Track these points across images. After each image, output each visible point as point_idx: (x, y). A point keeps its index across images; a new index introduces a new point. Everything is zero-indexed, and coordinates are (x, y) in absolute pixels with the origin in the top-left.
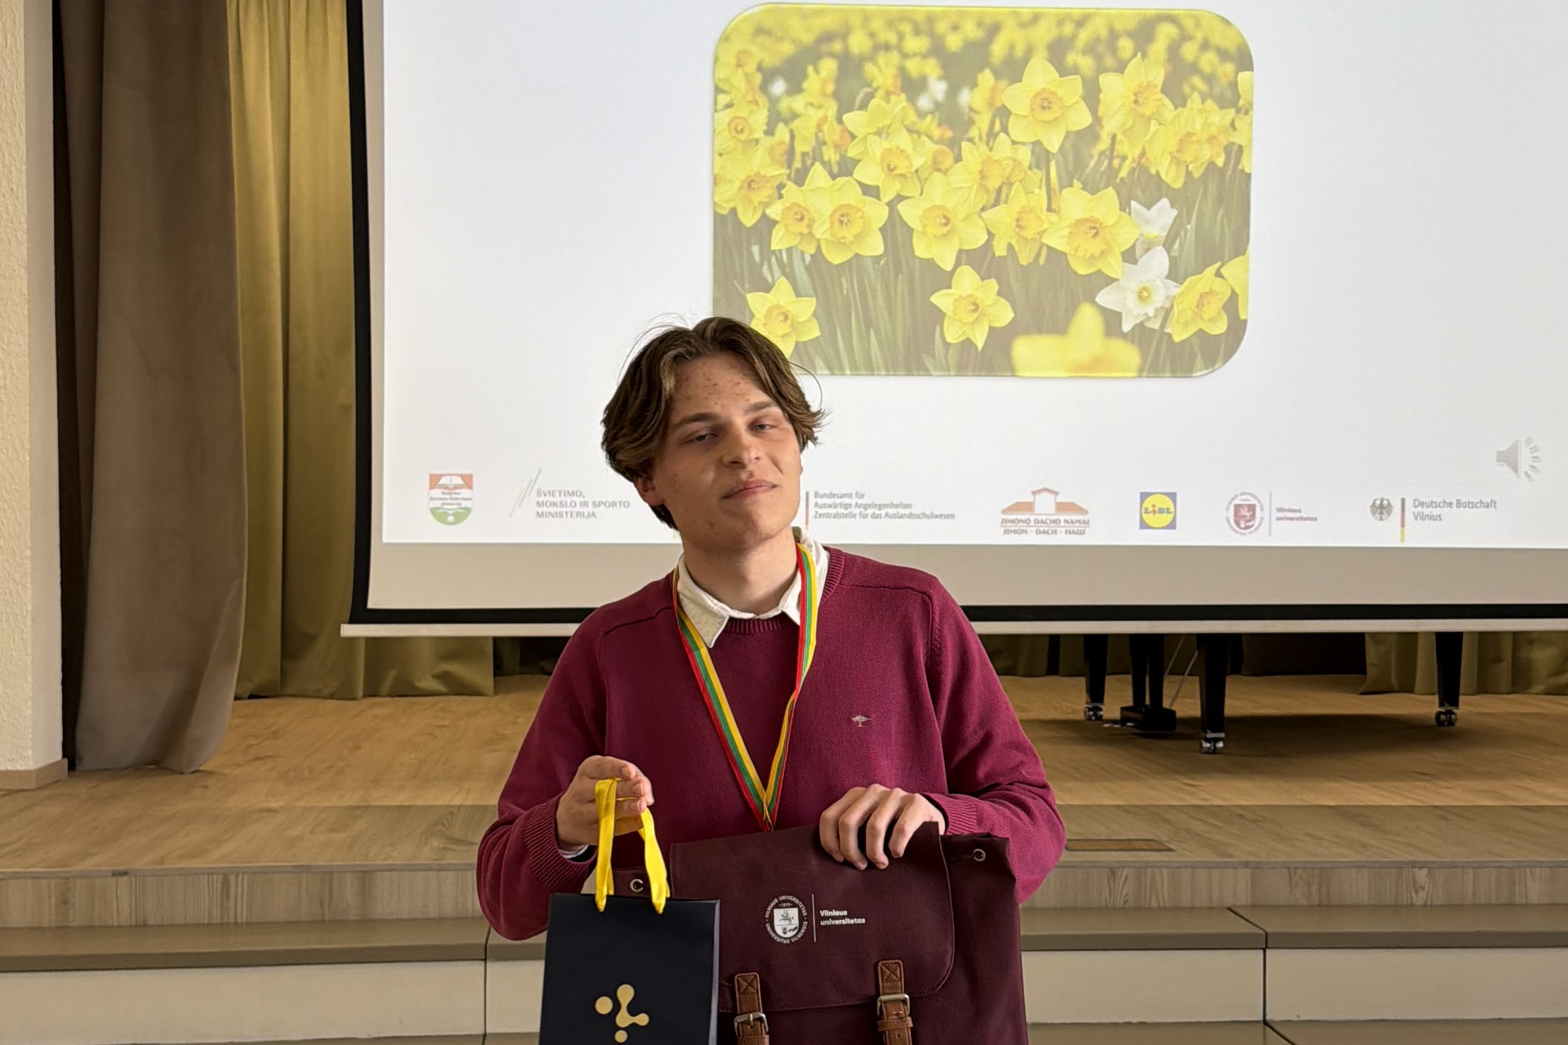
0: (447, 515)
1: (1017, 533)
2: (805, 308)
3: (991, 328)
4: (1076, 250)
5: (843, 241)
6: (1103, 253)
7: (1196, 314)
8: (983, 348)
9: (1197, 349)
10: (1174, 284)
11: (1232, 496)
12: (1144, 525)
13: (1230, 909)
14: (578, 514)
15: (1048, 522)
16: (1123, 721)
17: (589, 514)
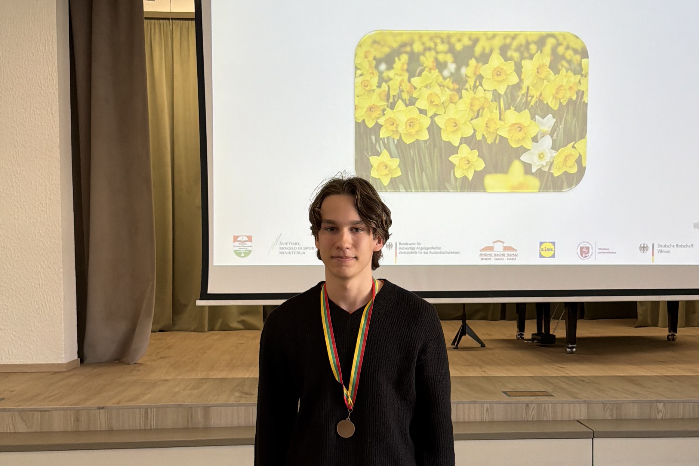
0: (241, 253)
1: (487, 260)
2: (395, 163)
3: (475, 171)
4: (512, 137)
5: (411, 133)
6: (523, 138)
7: (564, 164)
8: (471, 180)
9: (564, 179)
10: (554, 151)
11: (580, 243)
12: (541, 256)
13: (578, 421)
14: (298, 253)
15: (500, 255)
16: (533, 340)
17: (302, 252)
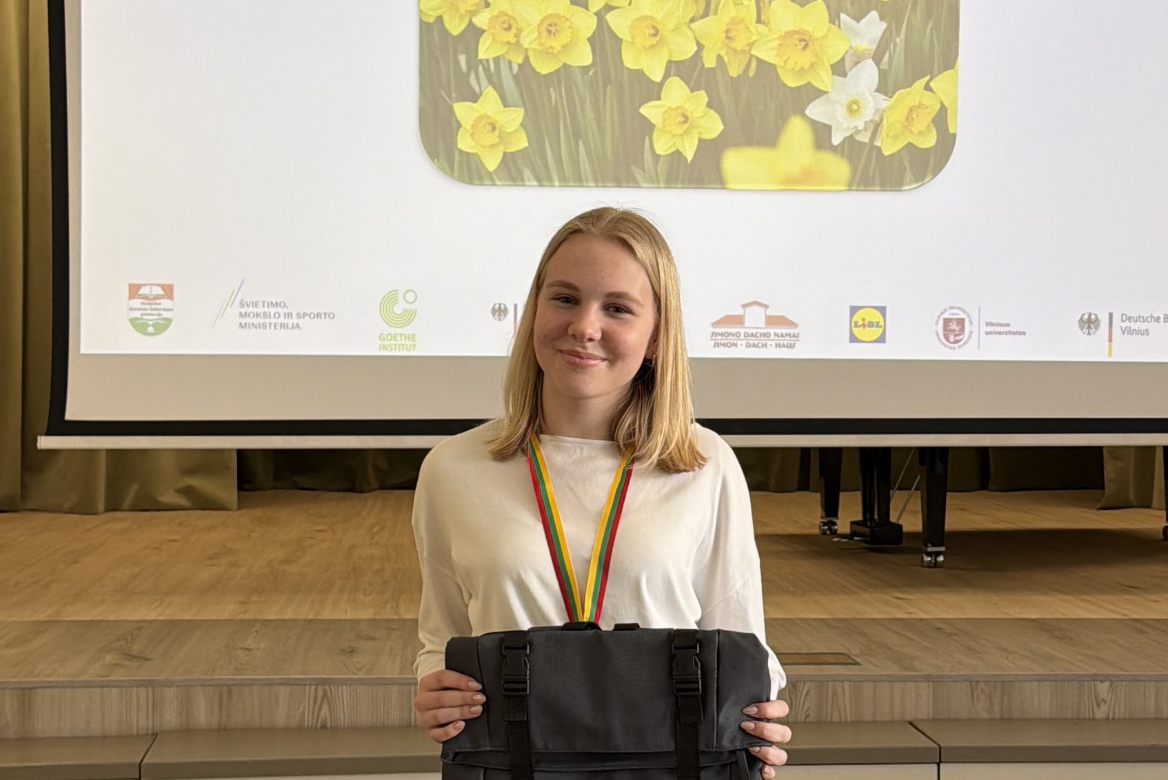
0: (148, 325)
1: (727, 346)
2: (513, 118)
3: (700, 140)
4: (785, 62)
5: (551, 51)
6: (812, 65)
7: (905, 127)
8: (692, 161)
9: (907, 165)
10: (883, 97)
11: (942, 310)
12: (853, 339)
13: (911, 723)
14: (283, 326)
15: (758, 335)
17: (293, 324)
